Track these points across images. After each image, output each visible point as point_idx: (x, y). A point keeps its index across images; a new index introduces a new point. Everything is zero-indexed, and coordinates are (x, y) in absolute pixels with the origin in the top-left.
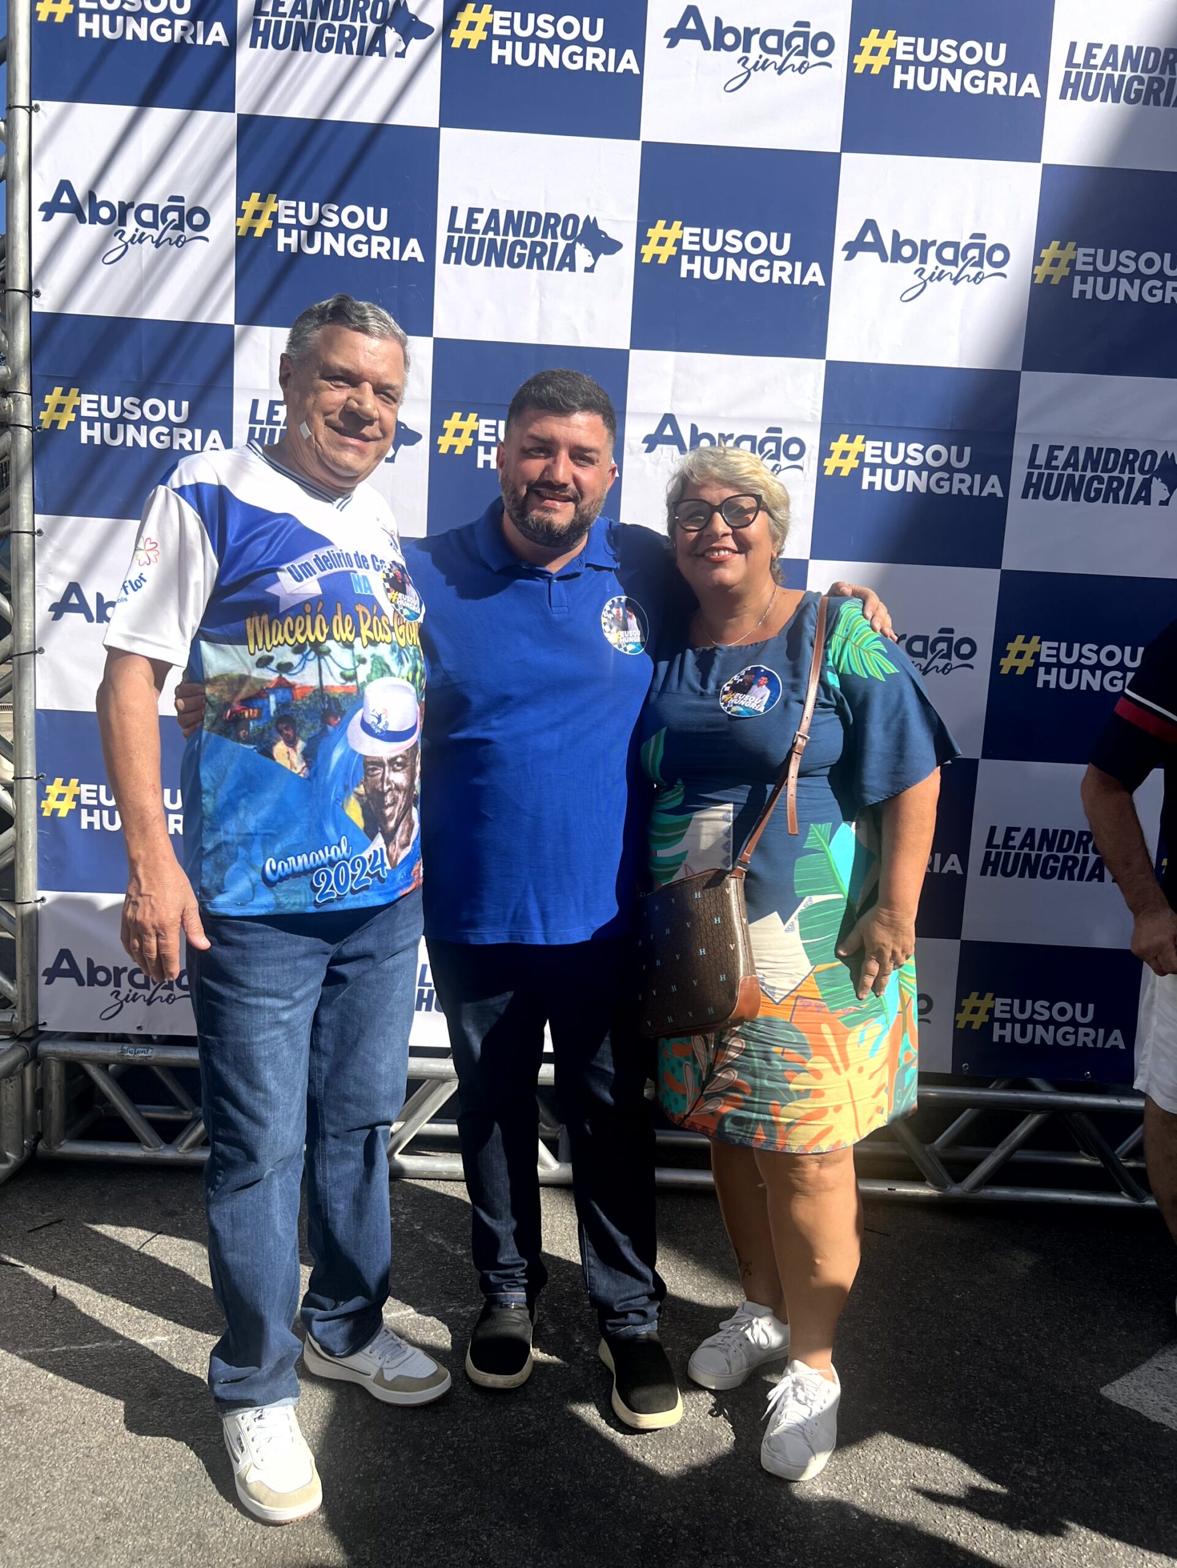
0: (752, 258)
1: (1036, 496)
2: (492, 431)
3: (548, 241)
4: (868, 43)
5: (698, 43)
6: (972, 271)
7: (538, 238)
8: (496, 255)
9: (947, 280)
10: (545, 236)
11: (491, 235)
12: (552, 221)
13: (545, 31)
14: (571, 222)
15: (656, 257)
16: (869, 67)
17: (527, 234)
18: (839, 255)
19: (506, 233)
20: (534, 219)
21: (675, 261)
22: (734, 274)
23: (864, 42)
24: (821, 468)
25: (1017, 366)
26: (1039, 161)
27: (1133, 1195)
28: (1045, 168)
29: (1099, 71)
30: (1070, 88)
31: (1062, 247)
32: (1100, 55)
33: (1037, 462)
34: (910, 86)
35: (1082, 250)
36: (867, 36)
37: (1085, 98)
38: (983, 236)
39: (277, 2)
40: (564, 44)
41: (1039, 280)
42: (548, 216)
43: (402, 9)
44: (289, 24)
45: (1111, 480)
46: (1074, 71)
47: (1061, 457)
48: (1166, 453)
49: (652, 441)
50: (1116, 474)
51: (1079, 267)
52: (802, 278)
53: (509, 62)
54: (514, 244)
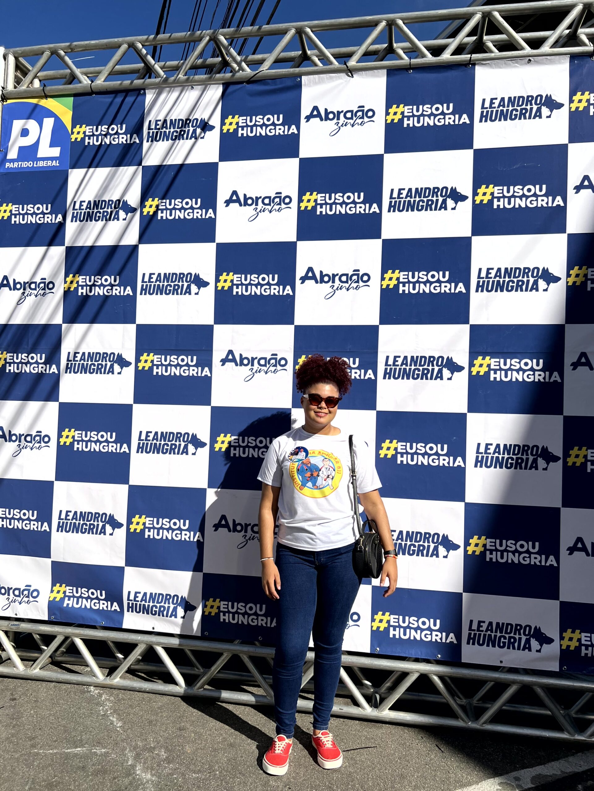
0: (262, 285)
1: (389, 378)
2: (159, 360)
3: (180, 284)
4: (305, 198)
5: (237, 204)
6: (354, 285)
7: (176, 283)
8: (160, 290)
9: (344, 289)
10: (179, 282)
11: (158, 283)
12: (182, 276)
13: (178, 205)
14: (189, 276)
15: (223, 287)
16: (306, 207)
17: (172, 282)
18: (298, 282)
20: (174, 276)
21: (231, 288)
23: (304, 198)
25: (377, 322)
26: (380, 238)
27: (463, 720)
28: (384, 241)
29: (404, 199)
30: (392, 207)
31: (393, 272)
32: (404, 193)
33: (389, 363)
34: (324, 213)
35: (402, 273)
36: (305, 195)
37: (399, 211)
38: (358, 270)
39: (81, 205)
40: (185, 209)
41: (384, 287)
42: (180, 274)
43: (125, 203)
44: (85, 212)
45: (424, 370)
46: (393, 200)
47: (400, 361)
48: (448, 357)
49: (224, 361)
50: (426, 367)
51: (401, 280)
52: (283, 292)
53: (164, 218)
54: (167, 286)
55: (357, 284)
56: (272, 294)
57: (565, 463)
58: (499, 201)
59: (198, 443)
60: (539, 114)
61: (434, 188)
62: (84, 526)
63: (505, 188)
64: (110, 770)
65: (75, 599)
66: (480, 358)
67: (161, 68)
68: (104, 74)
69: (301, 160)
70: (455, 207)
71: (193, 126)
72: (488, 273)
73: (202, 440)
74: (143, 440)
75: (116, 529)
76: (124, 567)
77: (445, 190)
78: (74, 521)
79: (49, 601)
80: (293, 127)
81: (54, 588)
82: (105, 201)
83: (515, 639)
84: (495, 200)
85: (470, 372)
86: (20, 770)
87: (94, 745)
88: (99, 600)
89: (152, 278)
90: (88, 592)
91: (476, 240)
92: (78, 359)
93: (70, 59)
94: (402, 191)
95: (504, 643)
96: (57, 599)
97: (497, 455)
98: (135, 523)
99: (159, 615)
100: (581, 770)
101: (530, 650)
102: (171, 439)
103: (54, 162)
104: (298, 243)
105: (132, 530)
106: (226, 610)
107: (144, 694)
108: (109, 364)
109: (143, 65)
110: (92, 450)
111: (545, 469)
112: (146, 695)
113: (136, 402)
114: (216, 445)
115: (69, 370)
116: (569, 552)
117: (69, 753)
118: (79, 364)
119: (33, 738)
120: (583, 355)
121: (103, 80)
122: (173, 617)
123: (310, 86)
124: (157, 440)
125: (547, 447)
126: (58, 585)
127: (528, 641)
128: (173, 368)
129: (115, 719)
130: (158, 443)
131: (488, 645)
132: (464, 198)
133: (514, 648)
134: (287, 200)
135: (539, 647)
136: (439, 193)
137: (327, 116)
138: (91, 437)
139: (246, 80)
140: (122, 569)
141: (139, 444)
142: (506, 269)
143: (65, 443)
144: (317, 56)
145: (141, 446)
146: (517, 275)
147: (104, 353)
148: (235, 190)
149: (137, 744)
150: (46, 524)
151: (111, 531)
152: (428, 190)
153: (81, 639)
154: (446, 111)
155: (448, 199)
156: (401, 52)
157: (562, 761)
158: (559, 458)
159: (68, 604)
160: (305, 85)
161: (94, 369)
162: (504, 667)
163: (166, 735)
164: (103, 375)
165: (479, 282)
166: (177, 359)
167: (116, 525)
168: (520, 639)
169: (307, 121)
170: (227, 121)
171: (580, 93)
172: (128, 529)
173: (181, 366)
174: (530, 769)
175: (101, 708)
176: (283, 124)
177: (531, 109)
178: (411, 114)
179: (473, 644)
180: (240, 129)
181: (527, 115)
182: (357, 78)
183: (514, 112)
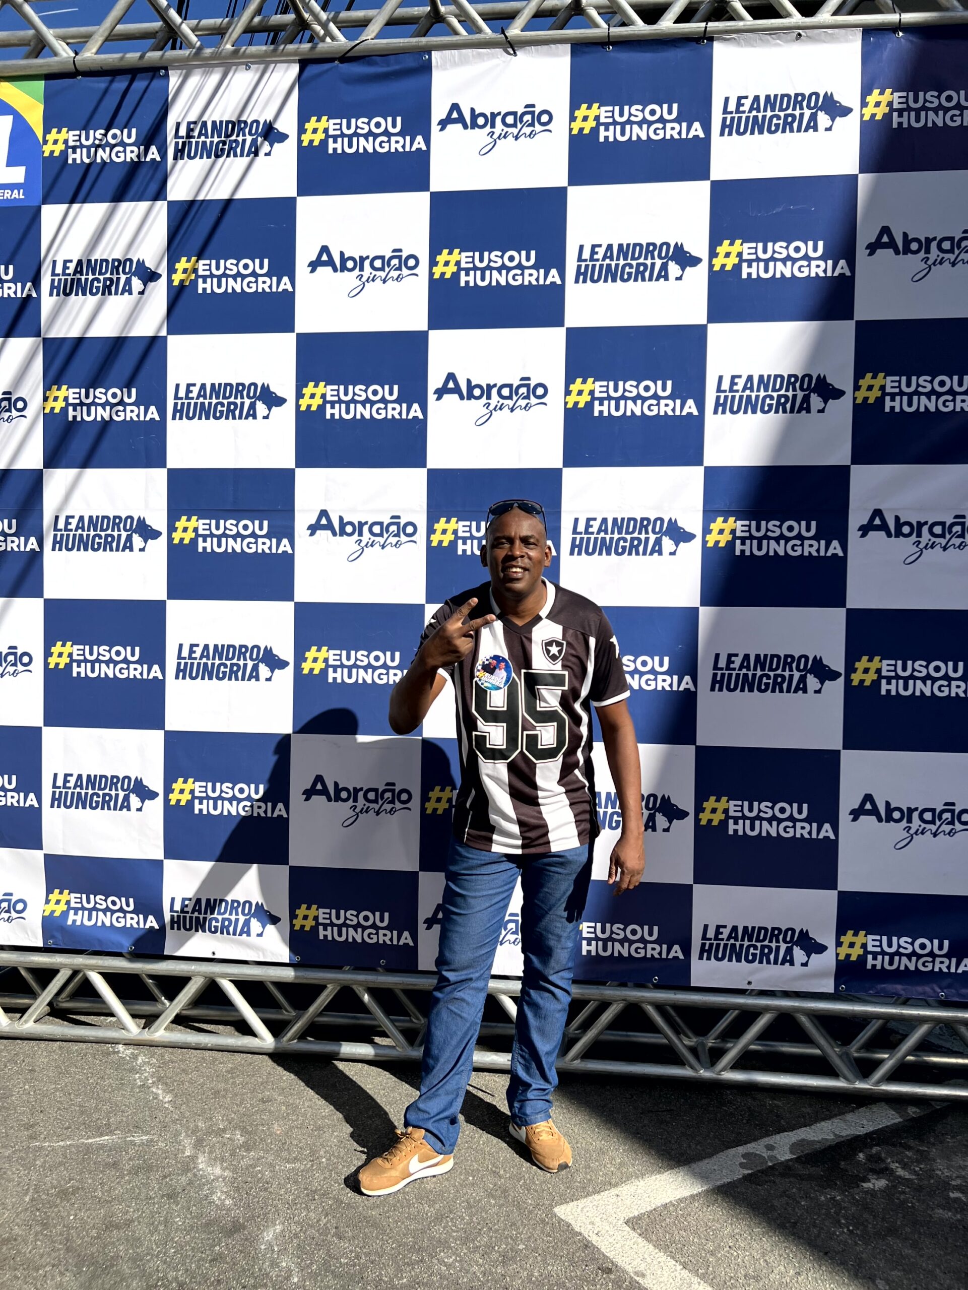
0: (373, 403)
1: (579, 553)
2: (207, 527)
3: (239, 401)
4: (441, 259)
5: (330, 268)
6: (523, 403)
7: (232, 400)
8: (206, 412)
9: (506, 410)
10: (236, 398)
11: (201, 400)
12: (241, 388)
13: (231, 270)
14: (253, 387)
15: (309, 406)
16: (443, 274)
17: (225, 397)
18: (431, 397)
19: (211, 398)
20: (228, 388)
21: (322, 408)
22: (362, 414)
23: (439, 258)
24: (429, 542)
25: (559, 464)
26: (563, 326)
27: (692, 1067)
28: (569, 330)
29: (600, 262)
30: (581, 275)
31: (584, 382)
32: (601, 252)
33: (578, 530)
34: (472, 284)
35: (598, 384)
36: (440, 254)
37: (593, 281)
38: (528, 379)
39: (65, 268)
40: (244, 277)
41: (570, 405)
42: (238, 385)
43: (141, 264)
44: (73, 280)
45: (633, 539)
46: (583, 264)
47: (596, 525)
48: (670, 519)
49: (313, 529)
50: (636, 535)
51: (597, 395)
52: (408, 414)
53: (209, 291)
54: (217, 404)
55: (527, 401)
56: (390, 417)
57: (848, 681)
58: (750, 266)
59: (274, 662)
60: (813, 125)
61: (648, 245)
62: (95, 798)
63: (760, 245)
64: (157, 1166)
65: (86, 913)
66: (720, 519)
67: (193, 30)
68: (97, 41)
69: (432, 193)
70: (681, 276)
71: (250, 134)
72: (733, 383)
73: (282, 657)
74: (185, 658)
75: (147, 801)
76: (162, 861)
77: (665, 247)
78: (78, 789)
79: (43, 917)
80: (419, 138)
81: (51, 896)
82: (107, 261)
83: (770, 948)
84: (745, 265)
85: (704, 542)
86: (13, 1174)
87: (129, 1131)
88: (125, 912)
89: (191, 392)
90: (105, 900)
91: (713, 328)
92: (73, 526)
93: (36, 12)
94: (597, 249)
95: (754, 955)
96: (57, 914)
97: (744, 671)
98: (177, 791)
99: (222, 933)
100: (862, 1131)
101: (792, 963)
102: (230, 656)
103: (16, 191)
104: (432, 333)
105: (173, 803)
106: (328, 921)
107: (204, 1052)
108: (124, 535)
109: (161, 23)
110: (103, 675)
111: (818, 692)
112: (208, 1053)
113: (170, 597)
114: (304, 665)
115: (58, 546)
116: (852, 816)
117: (91, 1144)
118: (74, 535)
119: (31, 1126)
120: (878, 513)
121: (94, 50)
122: (245, 935)
123: (446, 69)
124: (208, 658)
125: (821, 658)
126: (57, 891)
127: (789, 951)
128: (230, 540)
129: (160, 1092)
130: (210, 663)
131: (730, 960)
132: (695, 261)
133: (768, 962)
134: (411, 262)
135: (805, 959)
136: (656, 253)
137: (474, 121)
138: (99, 654)
139: (337, 56)
140: (159, 864)
141: (179, 664)
142: (761, 377)
143: (57, 664)
144: (456, 16)
145: (182, 667)
146: (778, 387)
147: (115, 517)
148: (324, 244)
149: (197, 1127)
150: (32, 796)
151: (139, 805)
152: (638, 248)
153: (100, 973)
154: (666, 116)
155: (670, 262)
156: (593, 13)
157: (836, 1120)
158: (839, 675)
159: (74, 921)
160: (437, 67)
161: (99, 544)
162: (752, 990)
163: (242, 1110)
164: (114, 553)
165: (718, 398)
166: (237, 525)
167: (146, 794)
168: (778, 948)
169: (441, 130)
170: (309, 126)
171: (878, 91)
172: (167, 801)
173: (243, 537)
174: (790, 1133)
175: (137, 1076)
176: (401, 134)
177: (802, 115)
178: (611, 120)
179: (709, 959)
180: (331, 140)
181: (795, 125)
182: (522, 55)
183: (775, 121)
